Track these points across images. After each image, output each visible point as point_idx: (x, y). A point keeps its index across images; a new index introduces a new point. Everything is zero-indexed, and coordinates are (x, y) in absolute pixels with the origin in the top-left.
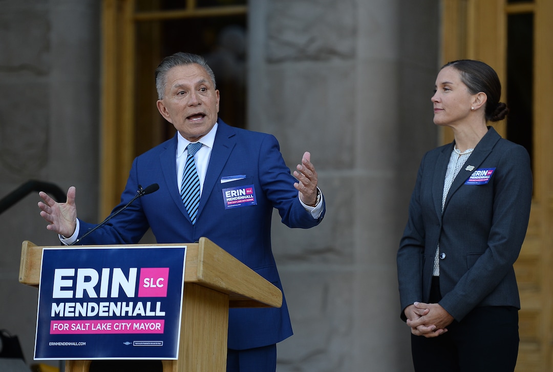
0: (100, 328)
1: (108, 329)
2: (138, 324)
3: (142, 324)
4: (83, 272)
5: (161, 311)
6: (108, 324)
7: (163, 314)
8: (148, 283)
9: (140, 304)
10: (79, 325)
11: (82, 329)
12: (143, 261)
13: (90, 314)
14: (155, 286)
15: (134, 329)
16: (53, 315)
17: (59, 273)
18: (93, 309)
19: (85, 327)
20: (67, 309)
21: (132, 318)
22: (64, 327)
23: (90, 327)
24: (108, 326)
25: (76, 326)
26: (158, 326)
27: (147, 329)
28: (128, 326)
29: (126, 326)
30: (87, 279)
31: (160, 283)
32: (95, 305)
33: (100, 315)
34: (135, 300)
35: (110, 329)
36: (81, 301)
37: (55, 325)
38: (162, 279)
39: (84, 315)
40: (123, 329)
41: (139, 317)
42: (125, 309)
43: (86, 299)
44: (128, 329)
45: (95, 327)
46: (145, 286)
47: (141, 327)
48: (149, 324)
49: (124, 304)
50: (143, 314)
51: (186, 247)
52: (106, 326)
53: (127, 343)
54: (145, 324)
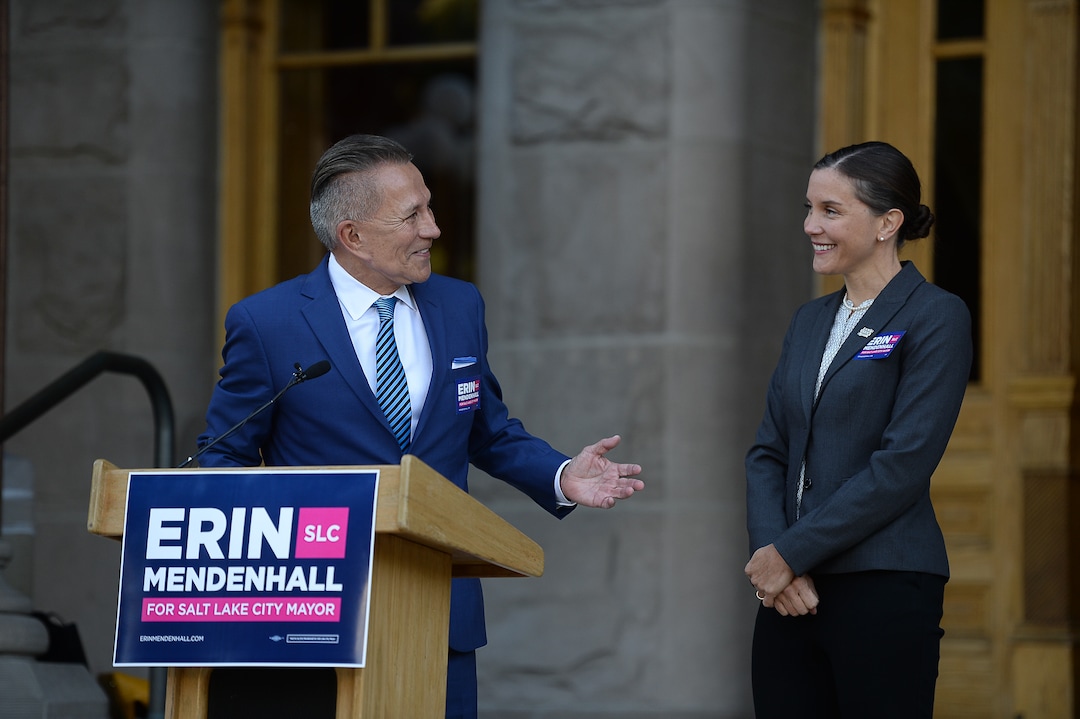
0: (228, 611)
1: (242, 613)
2: (295, 605)
3: (303, 605)
4: (198, 515)
5: (335, 582)
6: (243, 605)
7: (339, 587)
8: (311, 534)
9: (298, 571)
10: (191, 606)
11: (198, 613)
12: (304, 497)
13: (211, 587)
14: (324, 539)
15: (288, 613)
16: (147, 588)
17: (157, 515)
18: (216, 579)
19: (202, 609)
20: (172, 579)
21: (285, 594)
22: (166, 609)
23: (211, 609)
24: (243, 609)
25: (187, 609)
26: (330, 609)
27: (310, 613)
28: (278, 609)
29: (273, 608)
30: (207, 526)
31: (334, 533)
32: (219, 571)
33: (228, 589)
34: (290, 563)
35: (246, 614)
36: (196, 565)
37: (149, 605)
38: (337, 528)
39: (200, 588)
40: (269, 613)
41: (297, 592)
42: (272, 578)
43: (204, 560)
44: (278, 613)
45: (220, 610)
46: (306, 539)
47: (300, 611)
48: (314, 605)
49: (271, 570)
50: (304, 588)
51: (378, 472)
52: (239, 609)
53: (276, 638)
54: (308, 605)
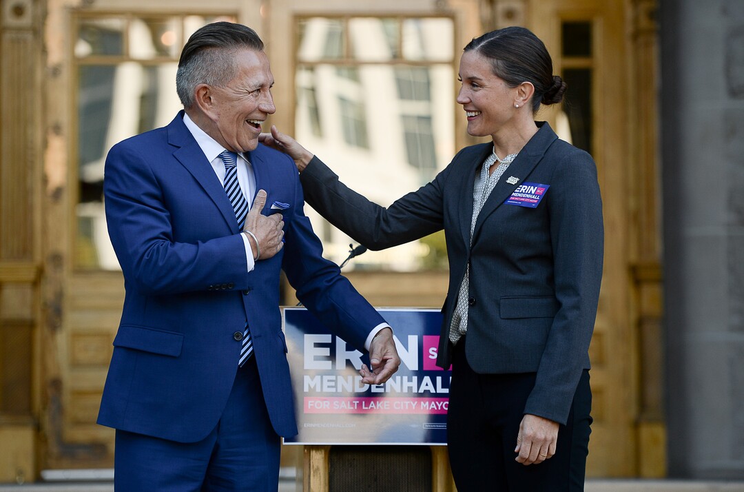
0: (374, 406)
1: (385, 408)
2: (427, 403)
3: (433, 403)
6: (385, 402)
9: (427, 379)
10: (343, 402)
11: (349, 408)
15: (421, 408)
16: (306, 390)
17: (310, 339)
19: (352, 405)
20: (326, 384)
21: (418, 395)
22: (324, 405)
23: (360, 405)
24: (385, 405)
25: (340, 404)
27: (439, 409)
28: (414, 405)
29: (409, 405)
33: (372, 391)
34: (420, 374)
35: (389, 408)
36: (344, 374)
37: (310, 402)
39: (350, 390)
40: (407, 408)
41: (427, 394)
42: (406, 384)
43: (350, 370)
44: (413, 408)
45: (367, 406)
46: (431, 357)
47: (431, 407)
48: (442, 403)
49: (405, 378)
50: (433, 391)
52: (383, 405)
53: (414, 426)
54: (437, 403)
